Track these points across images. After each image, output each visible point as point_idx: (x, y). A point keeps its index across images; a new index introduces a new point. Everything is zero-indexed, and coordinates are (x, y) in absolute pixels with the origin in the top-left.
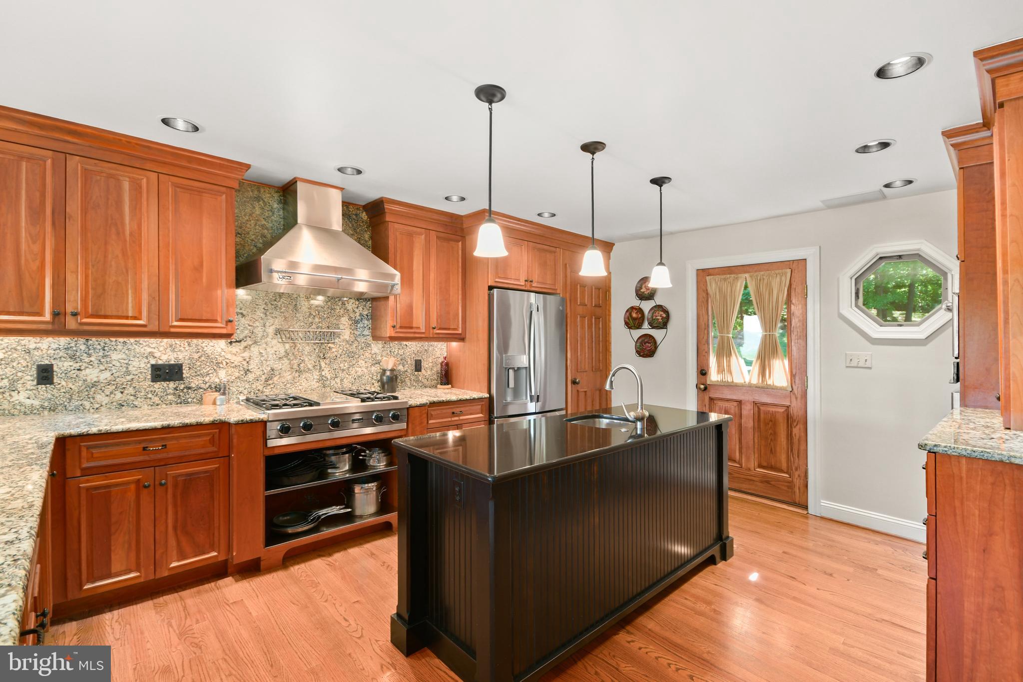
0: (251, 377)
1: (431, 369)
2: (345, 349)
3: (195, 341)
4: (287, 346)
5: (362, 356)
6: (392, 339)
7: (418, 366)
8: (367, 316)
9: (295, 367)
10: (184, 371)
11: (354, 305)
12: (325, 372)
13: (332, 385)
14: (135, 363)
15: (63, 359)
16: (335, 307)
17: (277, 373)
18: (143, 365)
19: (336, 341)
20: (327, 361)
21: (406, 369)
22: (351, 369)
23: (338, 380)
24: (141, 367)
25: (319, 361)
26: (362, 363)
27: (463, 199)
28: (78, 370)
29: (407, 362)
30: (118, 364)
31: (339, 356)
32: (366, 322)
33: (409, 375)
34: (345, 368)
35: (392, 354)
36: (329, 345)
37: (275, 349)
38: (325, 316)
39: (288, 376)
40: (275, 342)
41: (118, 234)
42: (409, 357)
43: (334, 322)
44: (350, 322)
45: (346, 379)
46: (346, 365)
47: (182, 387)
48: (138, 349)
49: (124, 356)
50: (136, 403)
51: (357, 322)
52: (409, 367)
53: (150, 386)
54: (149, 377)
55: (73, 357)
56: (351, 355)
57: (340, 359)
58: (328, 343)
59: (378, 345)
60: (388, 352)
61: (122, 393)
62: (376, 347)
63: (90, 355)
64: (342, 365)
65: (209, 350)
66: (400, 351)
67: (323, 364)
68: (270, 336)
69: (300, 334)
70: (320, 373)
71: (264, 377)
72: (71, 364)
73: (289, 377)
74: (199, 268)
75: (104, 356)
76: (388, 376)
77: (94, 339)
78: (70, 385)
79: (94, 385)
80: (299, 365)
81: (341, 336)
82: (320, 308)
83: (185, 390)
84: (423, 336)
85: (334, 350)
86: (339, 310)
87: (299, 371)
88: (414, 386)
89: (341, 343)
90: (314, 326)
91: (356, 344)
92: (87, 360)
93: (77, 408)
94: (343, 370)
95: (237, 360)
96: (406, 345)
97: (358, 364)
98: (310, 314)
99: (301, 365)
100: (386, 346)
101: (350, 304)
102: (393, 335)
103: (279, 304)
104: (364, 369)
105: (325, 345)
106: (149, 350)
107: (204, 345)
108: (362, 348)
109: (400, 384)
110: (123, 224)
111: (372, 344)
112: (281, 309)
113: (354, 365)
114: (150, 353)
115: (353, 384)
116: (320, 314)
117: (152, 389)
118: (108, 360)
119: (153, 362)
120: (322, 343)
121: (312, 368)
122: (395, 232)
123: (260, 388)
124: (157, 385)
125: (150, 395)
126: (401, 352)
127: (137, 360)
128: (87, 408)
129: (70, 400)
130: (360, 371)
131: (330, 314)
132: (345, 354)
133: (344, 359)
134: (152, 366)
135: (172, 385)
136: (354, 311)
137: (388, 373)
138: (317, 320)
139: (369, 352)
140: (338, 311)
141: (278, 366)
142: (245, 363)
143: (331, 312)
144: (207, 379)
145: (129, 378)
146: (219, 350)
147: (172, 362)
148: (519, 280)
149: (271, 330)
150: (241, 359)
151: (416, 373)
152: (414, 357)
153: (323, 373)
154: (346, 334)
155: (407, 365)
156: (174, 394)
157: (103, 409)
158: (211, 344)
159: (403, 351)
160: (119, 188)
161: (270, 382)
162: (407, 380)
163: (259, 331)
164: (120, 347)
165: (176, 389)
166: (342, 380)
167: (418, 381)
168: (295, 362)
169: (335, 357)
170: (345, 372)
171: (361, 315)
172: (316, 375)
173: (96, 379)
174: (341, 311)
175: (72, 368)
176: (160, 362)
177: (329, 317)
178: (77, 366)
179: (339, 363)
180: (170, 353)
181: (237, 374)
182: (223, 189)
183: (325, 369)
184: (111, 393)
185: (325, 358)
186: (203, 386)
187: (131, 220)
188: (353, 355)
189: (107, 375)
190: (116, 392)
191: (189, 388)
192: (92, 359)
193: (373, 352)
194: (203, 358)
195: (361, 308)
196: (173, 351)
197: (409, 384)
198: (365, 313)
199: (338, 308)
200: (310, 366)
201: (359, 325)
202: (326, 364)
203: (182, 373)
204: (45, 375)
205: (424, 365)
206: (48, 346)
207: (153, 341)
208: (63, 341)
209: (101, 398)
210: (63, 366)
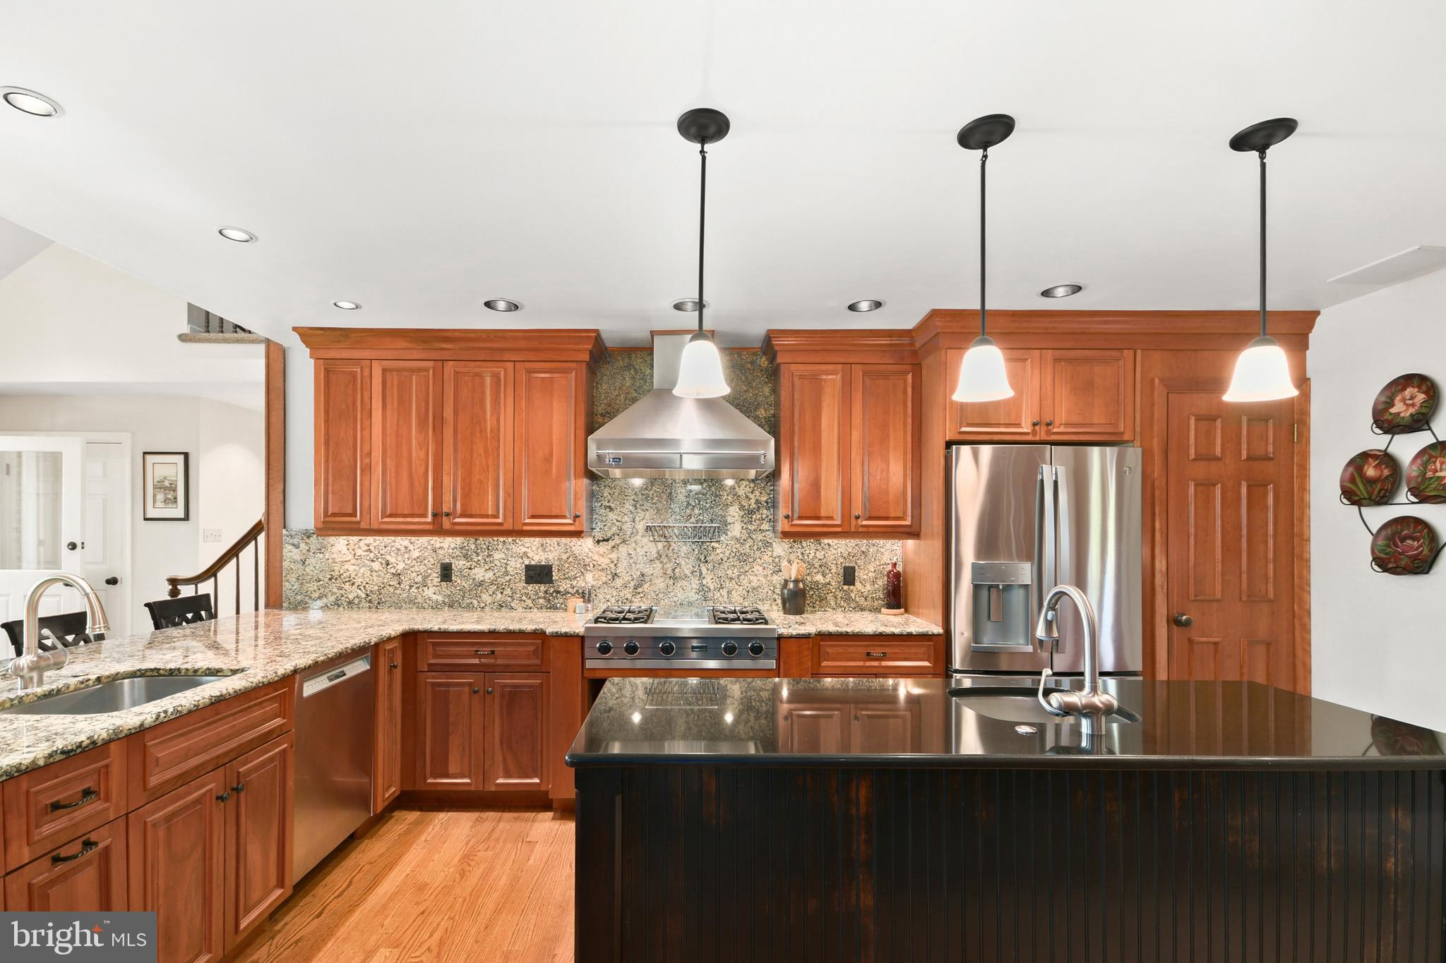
0: (618, 582)
1: (870, 582)
2: (734, 550)
3: (564, 540)
4: (660, 545)
5: (759, 560)
6: (787, 535)
7: (849, 576)
8: (767, 502)
9: (669, 572)
10: (554, 574)
11: (748, 489)
12: (708, 581)
13: (716, 597)
14: (512, 563)
15: (459, 558)
16: (721, 493)
17: (647, 579)
18: (518, 566)
19: (722, 538)
20: (710, 566)
21: (827, 581)
22: (742, 577)
23: (724, 592)
24: (516, 566)
25: (699, 566)
26: (758, 569)
27: (878, 305)
28: (470, 569)
29: (830, 570)
30: (499, 564)
31: (725, 559)
32: (765, 511)
33: (834, 590)
34: (734, 575)
35: (806, 557)
36: (713, 544)
37: (645, 549)
38: (708, 506)
39: (660, 584)
40: (645, 540)
41: (481, 431)
42: (835, 562)
43: (719, 513)
44: (742, 513)
45: (735, 591)
46: (735, 571)
47: (552, 590)
48: (515, 548)
49: (504, 556)
50: (512, 605)
51: (751, 512)
52: (833, 578)
53: (524, 588)
54: (524, 578)
55: (466, 557)
56: (743, 558)
57: (727, 564)
58: (711, 542)
59: (783, 544)
60: (799, 554)
61: (502, 593)
62: (781, 548)
63: (478, 555)
64: (729, 572)
65: (576, 550)
66: (818, 553)
67: (704, 570)
68: (640, 534)
69: (676, 531)
70: (700, 581)
71: (632, 584)
72: (464, 562)
73: (662, 585)
74: (548, 459)
75: (489, 556)
76: (789, 590)
77: (481, 539)
78: (464, 584)
79: (481, 584)
80: (674, 570)
81: (729, 533)
82: (700, 496)
83: (554, 594)
84: (839, 529)
85: (718, 551)
86: (726, 497)
87: (674, 578)
88: (841, 607)
89: (728, 542)
90: (693, 520)
91: (750, 542)
92: (476, 559)
93: (468, 605)
94: (731, 579)
95: (604, 562)
96: (829, 545)
97: (752, 572)
98: (688, 504)
99: (677, 571)
100: (796, 546)
101: (742, 487)
102: (787, 530)
103: (651, 493)
104: (762, 579)
105: (707, 544)
106: (524, 550)
107: (572, 544)
108: (759, 549)
109: (818, 603)
110: (485, 421)
111: (774, 543)
112: (652, 499)
113: (746, 572)
114: (524, 552)
115: (744, 598)
116: (701, 503)
117: (526, 591)
118: (491, 559)
119: (527, 563)
120: (702, 542)
121: (690, 575)
123: (629, 596)
124: (530, 587)
125: (524, 598)
126: (820, 555)
127: (513, 559)
128: (476, 606)
129: (463, 597)
130: (755, 581)
131: (714, 503)
132: (733, 557)
133: (732, 563)
134: (526, 566)
135: (543, 588)
136: (747, 497)
137: (791, 586)
138: (697, 511)
139: (770, 553)
140: (724, 498)
141: (648, 570)
142: (612, 566)
143: (715, 501)
144: (574, 583)
145: (507, 578)
146: (587, 550)
147: (543, 563)
148: (1018, 425)
149: (641, 526)
150: (609, 561)
151: (846, 587)
152: (841, 563)
153: (704, 582)
154: (736, 530)
155: (830, 575)
156: (545, 598)
157: (487, 608)
158: (579, 543)
159: (823, 553)
160: (483, 384)
161: (640, 590)
162: (830, 597)
163: (627, 527)
164: (500, 547)
165: (546, 592)
166: (729, 592)
167: (848, 599)
168: (669, 566)
169: (720, 561)
170: (733, 582)
171: (757, 502)
172: (695, 583)
173: (482, 579)
174: (729, 498)
175: (465, 567)
176: (533, 563)
177: (712, 507)
178: (468, 564)
179: (726, 568)
180: (541, 553)
181: (604, 579)
182: (573, 365)
183: (707, 576)
184: (494, 593)
185: (706, 562)
186: (570, 590)
187: (492, 415)
188: (745, 558)
189: (490, 575)
190: (497, 592)
191: (558, 592)
192: (480, 558)
193: (775, 554)
194: (571, 559)
195: (757, 493)
196: (544, 550)
197: (833, 603)
198: (764, 499)
199: (725, 494)
200: (688, 572)
201: (754, 517)
202: (708, 570)
203: (552, 576)
204: (446, 573)
205: (860, 574)
206: (448, 545)
207: (527, 541)
208: (459, 540)
209: (486, 597)
210: (459, 564)
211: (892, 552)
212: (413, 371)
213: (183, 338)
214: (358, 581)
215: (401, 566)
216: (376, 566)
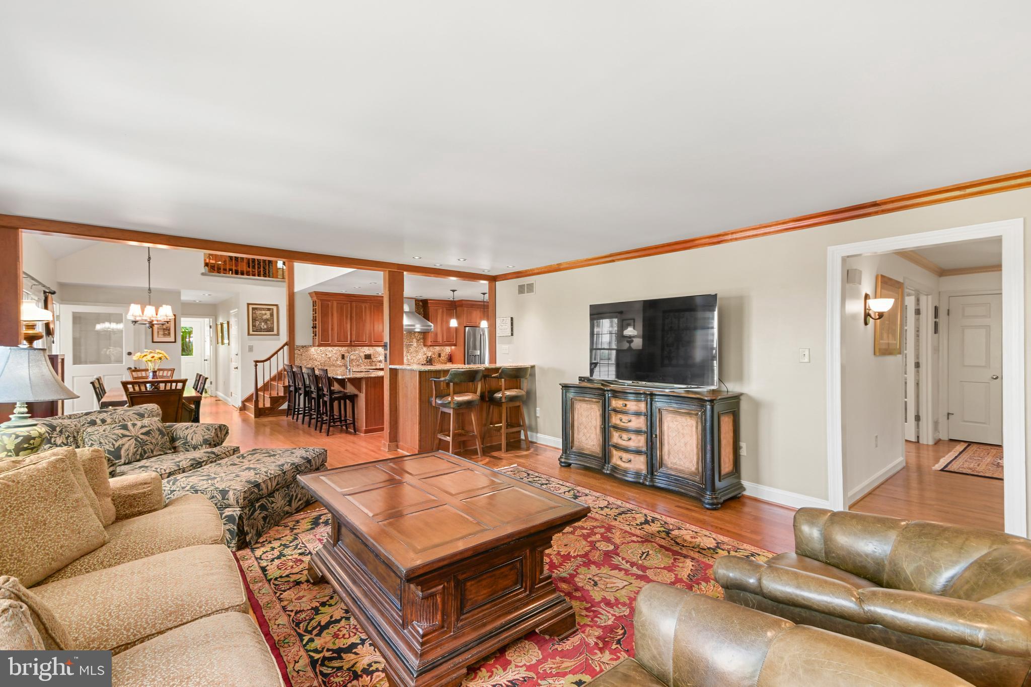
1: (444, 357)
2: (415, 350)
3: (374, 348)
5: (420, 352)
6: (431, 346)
7: (440, 355)
8: (422, 338)
11: (417, 334)
15: (346, 353)
16: (411, 335)
19: (412, 347)
23: (412, 360)
24: (362, 355)
28: (349, 356)
29: (436, 354)
30: (357, 354)
31: (413, 352)
32: (422, 340)
33: (437, 359)
35: (431, 351)
36: (410, 348)
38: (408, 338)
41: (362, 320)
43: (411, 340)
45: (415, 360)
46: (415, 355)
47: (371, 361)
48: (361, 350)
49: (359, 352)
51: (418, 341)
52: (436, 356)
53: (364, 362)
54: (364, 359)
55: (348, 352)
56: (417, 352)
60: (429, 350)
61: (358, 362)
62: (425, 349)
63: (352, 352)
65: (377, 350)
70: (407, 358)
75: (355, 353)
76: (429, 359)
77: (352, 348)
78: (348, 359)
79: (353, 360)
81: (413, 345)
82: (407, 336)
84: (441, 344)
85: (411, 350)
88: (439, 363)
89: (414, 348)
91: (418, 348)
96: (435, 348)
100: (429, 348)
102: (431, 344)
105: (408, 348)
106: (364, 350)
108: (420, 349)
109: (433, 362)
110: (363, 318)
111: (423, 348)
113: (417, 355)
119: (365, 353)
122: (431, 309)
126: (433, 350)
127: (361, 353)
130: (420, 357)
134: (364, 355)
136: (417, 336)
139: (422, 350)
143: (410, 337)
144: (377, 359)
145: (360, 358)
146: (380, 350)
147: (369, 354)
148: (476, 323)
151: (439, 358)
152: (438, 352)
154: (415, 344)
156: (369, 363)
157: (354, 367)
158: (378, 348)
160: (362, 309)
164: (358, 349)
167: (439, 361)
171: (420, 338)
173: (353, 358)
174: (413, 337)
180: (368, 351)
185: (408, 353)
187: (365, 316)
189: (355, 357)
194: (376, 353)
195: (419, 336)
197: (437, 362)
203: (370, 358)
204: (343, 357)
205: (442, 355)
206: (343, 349)
207: (365, 348)
208: (346, 348)
209: (354, 363)
210: (346, 355)
211: (448, 350)
212: (344, 304)
213: (203, 274)
214: (318, 360)
215: (330, 355)
216: (323, 355)
